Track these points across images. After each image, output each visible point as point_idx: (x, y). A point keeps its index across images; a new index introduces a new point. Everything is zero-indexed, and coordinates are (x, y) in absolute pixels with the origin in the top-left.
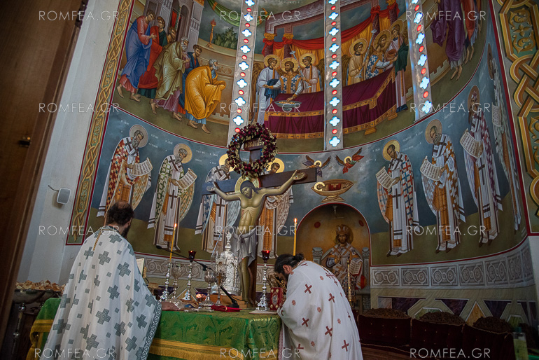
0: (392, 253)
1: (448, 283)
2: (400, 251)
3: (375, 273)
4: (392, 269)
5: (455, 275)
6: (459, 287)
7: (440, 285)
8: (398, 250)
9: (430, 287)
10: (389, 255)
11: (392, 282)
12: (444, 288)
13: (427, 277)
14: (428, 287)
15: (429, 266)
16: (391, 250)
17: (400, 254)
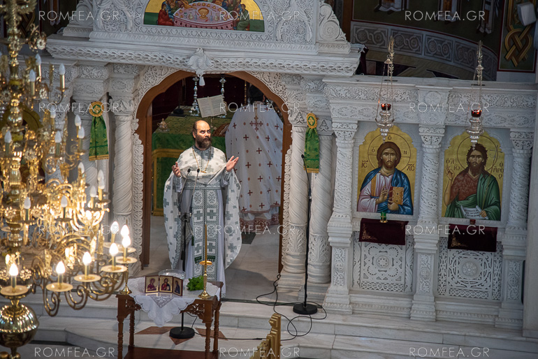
0: (381, 9)
1: (442, 56)
2: (392, 8)
3: (357, 29)
4: (380, 27)
5: (450, 51)
6: (452, 63)
7: (433, 56)
8: (389, 6)
9: (423, 56)
10: (377, 10)
11: (378, 43)
12: (437, 60)
13: (420, 44)
14: (420, 56)
15: (425, 33)
16: (380, 5)
17: (391, 12)
